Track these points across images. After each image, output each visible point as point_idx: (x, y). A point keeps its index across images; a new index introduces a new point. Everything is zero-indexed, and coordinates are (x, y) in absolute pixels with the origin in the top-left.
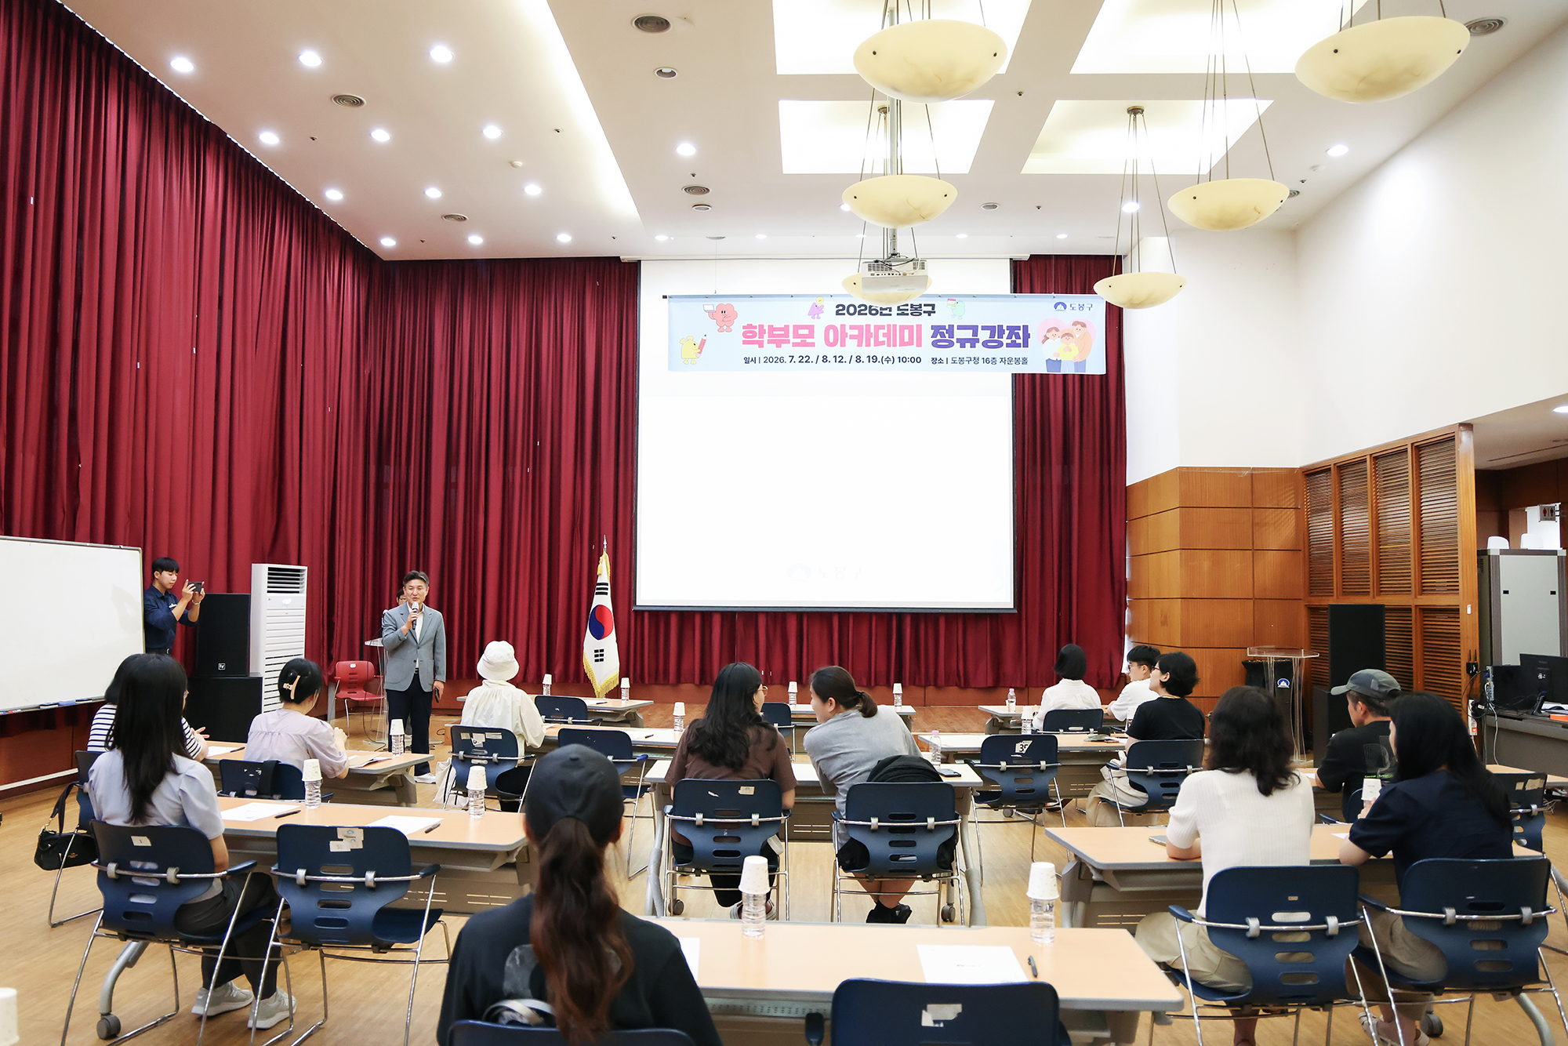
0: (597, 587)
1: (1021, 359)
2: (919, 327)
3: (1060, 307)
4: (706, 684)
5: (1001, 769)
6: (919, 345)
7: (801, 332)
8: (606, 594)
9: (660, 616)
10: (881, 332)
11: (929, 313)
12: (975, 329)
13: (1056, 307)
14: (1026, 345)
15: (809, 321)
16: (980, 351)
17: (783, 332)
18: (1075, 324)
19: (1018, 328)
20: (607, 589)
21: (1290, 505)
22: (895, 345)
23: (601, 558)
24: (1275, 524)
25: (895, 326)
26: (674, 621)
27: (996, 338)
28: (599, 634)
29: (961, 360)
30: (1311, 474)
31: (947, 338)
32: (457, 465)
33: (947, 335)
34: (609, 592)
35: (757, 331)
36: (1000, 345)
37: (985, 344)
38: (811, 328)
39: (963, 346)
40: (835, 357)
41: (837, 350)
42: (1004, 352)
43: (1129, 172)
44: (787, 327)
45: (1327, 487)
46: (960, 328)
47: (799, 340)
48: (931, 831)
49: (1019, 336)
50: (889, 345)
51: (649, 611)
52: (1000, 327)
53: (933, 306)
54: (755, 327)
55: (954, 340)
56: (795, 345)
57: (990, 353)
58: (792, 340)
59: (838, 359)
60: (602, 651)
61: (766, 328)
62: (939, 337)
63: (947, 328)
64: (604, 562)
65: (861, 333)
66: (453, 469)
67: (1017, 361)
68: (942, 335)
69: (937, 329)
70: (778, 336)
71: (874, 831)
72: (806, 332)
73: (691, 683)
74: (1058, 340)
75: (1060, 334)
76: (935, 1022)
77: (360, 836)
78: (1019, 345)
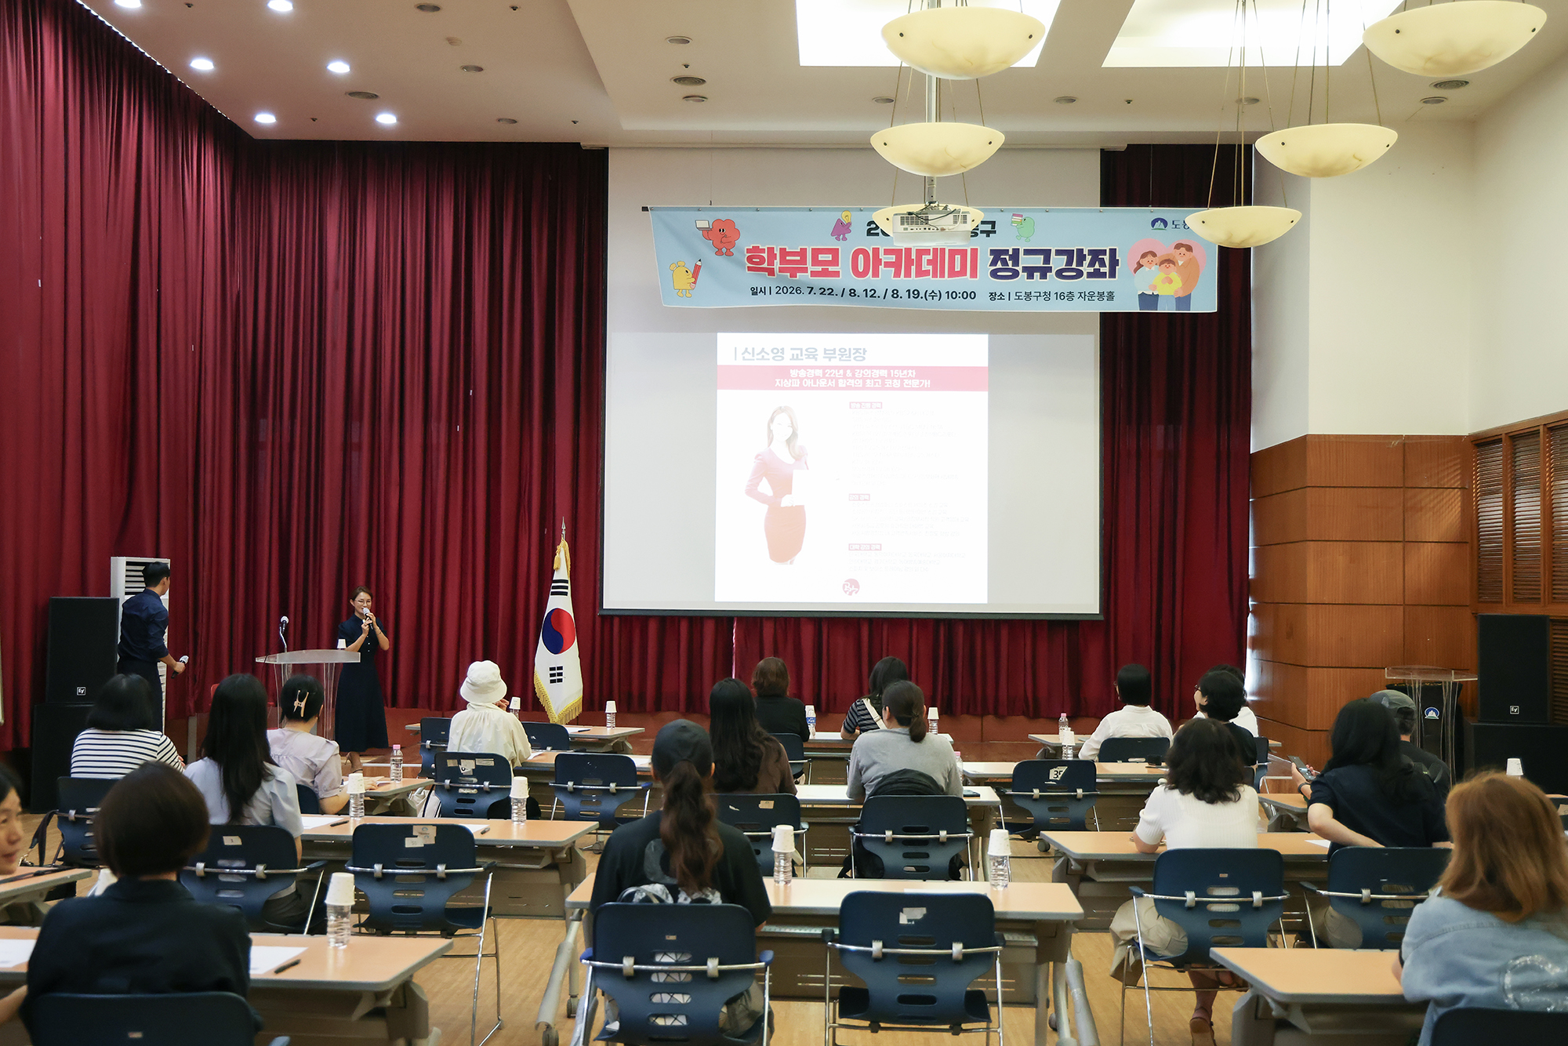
0: (553, 585)
1: (1106, 294)
2: (974, 251)
3: (1159, 224)
4: (695, 712)
5: (1034, 797)
6: (974, 274)
7: (821, 257)
8: (566, 594)
9: (636, 622)
10: (925, 258)
11: (988, 233)
12: (1046, 253)
13: (1154, 223)
14: (1113, 274)
15: (832, 243)
16: (1053, 283)
17: (799, 258)
18: (1178, 246)
19: (1104, 252)
20: (567, 588)
21: (1455, 483)
22: (942, 275)
23: (558, 547)
24: (1434, 507)
25: (943, 250)
26: (653, 628)
27: (1074, 266)
28: (556, 647)
29: (1028, 295)
30: (1482, 443)
31: (1010, 266)
32: (361, 420)
33: (1010, 263)
34: (569, 591)
35: (765, 255)
36: (1080, 274)
37: (1059, 273)
38: (835, 252)
39: (1031, 276)
40: (866, 290)
41: (869, 282)
42: (1085, 284)
43: (1236, 63)
44: (804, 251)
45: (1497, 459)
46: (1028, 252)
47: (819, 269)
48: (943, 844)
49: (1104, 262)
50: (935, 275)
51: (620, 617)
52: (1080, 251)
53: (993, 223)
54: (763, 251)
55: (1019, 269)
56: (814, 274)
57: (1065, 285)
58: (811, 268)
59: (869, 294)
60: (560, 668)
61: (777, 252)
62: (999, 265)
63: (1011, 253)
64: (562, 553)
65: (899, 258)
66: (355, 426)
67: (1101, 295)
68: (1004, 262)
69: (997, 254)
70: (794, 262)
71: (888, 843)
72: (829, 257)
73: (675, 711)
74: (1154, 268)
75: (1157, 260)
76: (909, 920)
77: (433, 832)
78: (1103, 275)
